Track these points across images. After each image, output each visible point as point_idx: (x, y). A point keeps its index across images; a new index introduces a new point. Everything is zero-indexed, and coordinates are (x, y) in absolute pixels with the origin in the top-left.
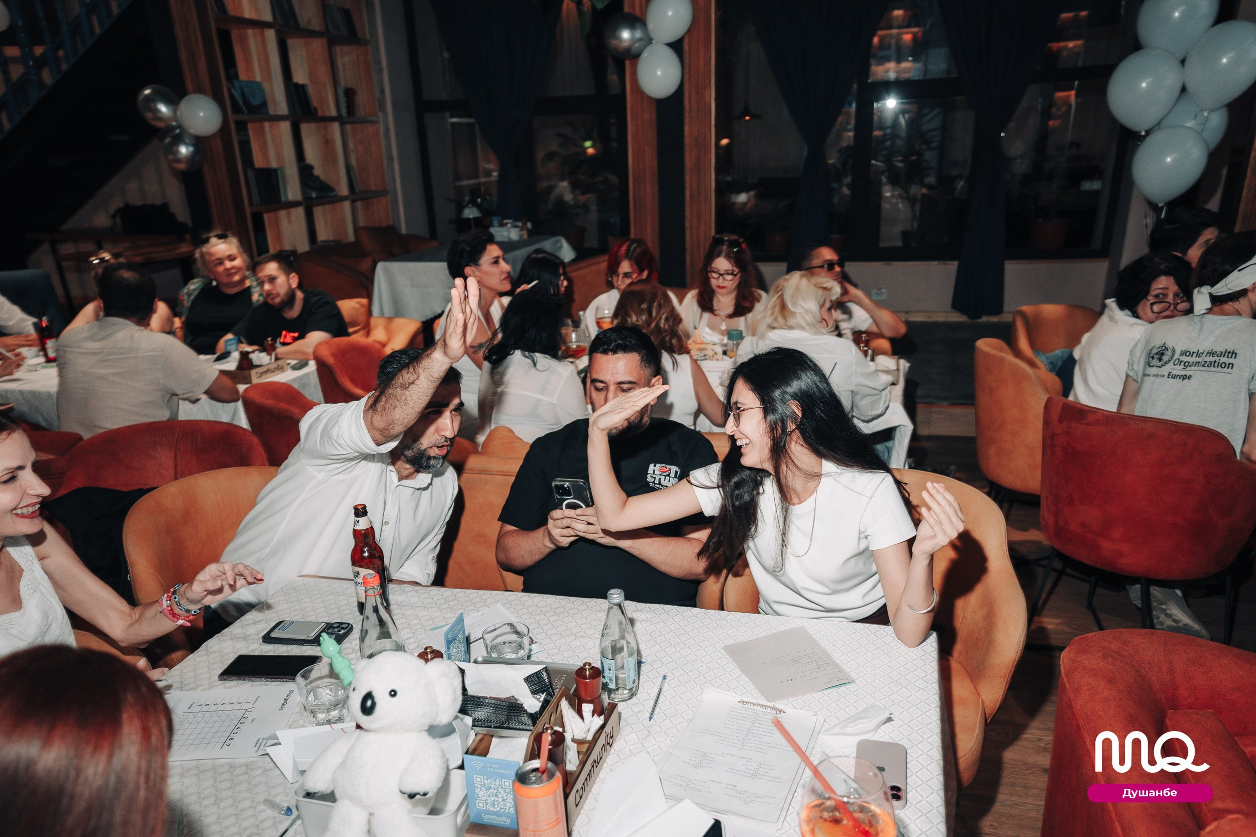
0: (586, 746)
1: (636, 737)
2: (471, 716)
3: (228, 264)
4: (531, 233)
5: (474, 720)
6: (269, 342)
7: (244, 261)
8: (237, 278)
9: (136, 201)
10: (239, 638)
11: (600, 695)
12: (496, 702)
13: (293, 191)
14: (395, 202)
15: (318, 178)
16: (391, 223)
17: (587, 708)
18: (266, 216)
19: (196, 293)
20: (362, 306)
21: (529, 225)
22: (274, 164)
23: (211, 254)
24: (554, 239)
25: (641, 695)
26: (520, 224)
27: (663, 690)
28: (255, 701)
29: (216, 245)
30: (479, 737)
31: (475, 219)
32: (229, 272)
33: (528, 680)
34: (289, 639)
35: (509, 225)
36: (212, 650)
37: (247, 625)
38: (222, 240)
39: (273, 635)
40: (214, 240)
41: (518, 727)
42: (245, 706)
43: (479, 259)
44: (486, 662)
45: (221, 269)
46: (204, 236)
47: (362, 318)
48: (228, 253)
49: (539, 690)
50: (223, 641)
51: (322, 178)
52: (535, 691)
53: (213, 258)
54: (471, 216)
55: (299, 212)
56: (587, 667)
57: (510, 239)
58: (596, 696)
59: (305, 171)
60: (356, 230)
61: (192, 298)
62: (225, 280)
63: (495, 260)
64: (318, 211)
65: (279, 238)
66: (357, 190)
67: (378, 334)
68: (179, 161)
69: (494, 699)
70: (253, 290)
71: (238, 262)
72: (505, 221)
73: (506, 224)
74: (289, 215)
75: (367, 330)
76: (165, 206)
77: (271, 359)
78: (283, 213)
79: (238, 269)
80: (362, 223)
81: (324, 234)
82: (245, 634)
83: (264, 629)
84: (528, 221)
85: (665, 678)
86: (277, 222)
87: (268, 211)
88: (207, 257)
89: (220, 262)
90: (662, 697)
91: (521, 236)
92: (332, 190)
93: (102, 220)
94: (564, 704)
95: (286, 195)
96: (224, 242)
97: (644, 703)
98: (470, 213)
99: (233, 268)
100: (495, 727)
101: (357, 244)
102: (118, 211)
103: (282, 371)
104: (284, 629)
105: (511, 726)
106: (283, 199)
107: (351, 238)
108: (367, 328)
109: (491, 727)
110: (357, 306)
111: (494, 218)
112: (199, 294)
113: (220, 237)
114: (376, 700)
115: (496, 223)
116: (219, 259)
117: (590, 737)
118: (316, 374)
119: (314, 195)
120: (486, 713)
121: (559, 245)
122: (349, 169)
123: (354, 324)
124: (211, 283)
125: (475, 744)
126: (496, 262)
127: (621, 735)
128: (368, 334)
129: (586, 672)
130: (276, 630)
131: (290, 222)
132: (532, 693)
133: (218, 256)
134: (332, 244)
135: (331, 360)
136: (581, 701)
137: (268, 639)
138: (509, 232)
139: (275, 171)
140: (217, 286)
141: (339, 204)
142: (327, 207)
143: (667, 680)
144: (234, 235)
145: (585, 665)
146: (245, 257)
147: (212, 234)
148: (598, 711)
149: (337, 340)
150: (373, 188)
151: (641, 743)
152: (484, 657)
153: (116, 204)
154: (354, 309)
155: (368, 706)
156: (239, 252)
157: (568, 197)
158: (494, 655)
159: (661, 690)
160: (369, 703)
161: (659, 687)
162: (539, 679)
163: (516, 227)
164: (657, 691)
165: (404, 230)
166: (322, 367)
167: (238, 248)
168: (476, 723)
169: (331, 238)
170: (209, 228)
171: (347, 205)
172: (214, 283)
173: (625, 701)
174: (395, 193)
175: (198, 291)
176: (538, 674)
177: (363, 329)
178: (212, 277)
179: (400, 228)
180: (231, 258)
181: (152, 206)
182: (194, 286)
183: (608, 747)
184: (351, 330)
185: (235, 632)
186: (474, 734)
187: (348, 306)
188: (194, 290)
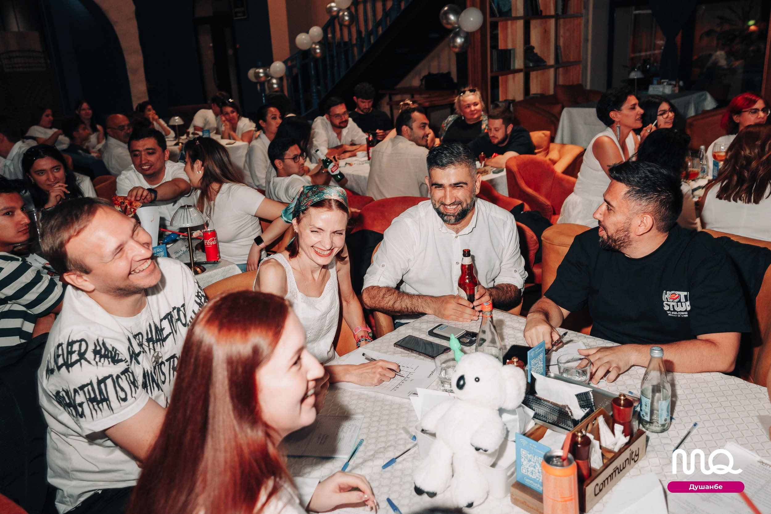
0: (612, 455)
1: (658, 461)
2: (534, 410)
3: (473, 108)
4: (681, 89)
5: (536, 414)
6: (482, 155)
7: (482, 106)
8: (476, 116)
9: (434, 71)
10: (417, 329)
11: (631, 421)
12: (553, 406)
13: (518, 63)
14: (585, 68)
15: (536, 54)
16: (580, 82)
17: (619, 428)
18: (500, 78)
19: (451, 123)
20: (546, 136)
21: (681, 83)
22: (510, 47)
23: (464, 101)
24: (701, 93)
25: (672, 431)
26: (674, 83)
27: (692, 434)
28: (416, 368)
29: (469, 96)
30: (537, 426)
31: (638, 79)
32: (473, 113)
33: (578, 396)
34: (441, 336)
35: (665, 84)
36: (401, 333)
37: (423, 322)
38: (472, 93)
39: (435, 331)
40: (468, 93)
41: (564, 426)
42: (410, 370)
43: (622, 106)
44: (556, 378)
45: (468, 110)
46: (463, 90)
47: (545, 144)
48: (474, 101)
49: (585, 405)
50: (408, 329)
51: (539, 54)
52: (583, 406)
53: (465, 104)
54: (636, 77)
55: (520, 77)
56: (622, 398)
57: (663, 93)
58: (628, 420)
59: (528, 50)
60: (556, 85)
61: (449, 126)
62: (469, 117)
63: (632, 106)
64: (533, 75)
65: (506, 92)
66: (560, 61)
67: (554, 154)
68: (455, 47)
69: (552, 403)
70: (483, 122)
71: (478, 107)
72: (662, 81)
73: (663, 83)
74: (514, 78)
75: (546, 152)
76: (449, 73)
77: (481, 165)
78: (510, 76)
79: (478, 111)
80: (561, 82)
81: (535, 89)
82: (420, 327)
83: (431, 327)
84: (680, 80)
85: (695, 425)
86: (506, 82)
87: (502, 75)
88: (462, 103)
89: (469, 106)
90: (688, 439)
91: (673, 91)
92: (544, 62)
93: (416, 82)
94: (601, 420)
95: (514, 65)
96: (473, 95)
97: (672, 439)
98: (635, 75)
99: (475, 110)
100: (549, 423)
101: (555, 96)
102: (425, 77)
103: (487, 174)
104: (441, 329)
105: (560, 425)
106: (512, 68)
107: (552, 92)
108: (547, 150)
109: (546, 422)
110: (543, 135)
111: (654, 78)
112: (453, 123)
113: (471, 91)
114: (466, 381)
115: (655, 82)
116: (468, 104)
117: (616, 450)
118: (506, 178)
119: (531, 65)
120: (544, 411)
121: (703, 97)
122: (557, 47)
123: (539, 147)
124: (462, 118)
125: (533, 430)
126: (633, 108)
127: (647, 457)
128: (547, 153)
129: (621, 401)
130: (437, 329)
131: (514, 82)
132: (580, 406)
133: (469, 102)
134: (539, 96)
135: (515, 169)
136: (615, 421)
137: (431, 333)
138: (664, 88)
139: (510, 51)
140: (464, 120)
141: (547, 70)
142: (539, 72)
143: (697, 427)
144: (479, 90)
145: (620, 395)
146: (483, 104)
147: (466, 89)
148: (628, 431)
149: (523, 156)
150: (572, 60)
151: (662, 467)
152: (555, 374)
153: (425, 73)
154: (540, 137)
155: (461, 383)
156: (480, 101)
157: (723, 63)
158: (565, 375)
159: (689, 433)
160: (462, 382)
161: (688, 430)
162: (586, 398)
163: (670, 84)
164: (686, 432)
165: (588, 87)
166: (510, 173)
167: (480, 98)
168: (536, 416)
169: (539, 92)
170: (465, 85)
171: (552, 71)
172: (463, 118)
173: (657, 433)
174: (587, 63)
175: (453, 121)
176: (586, 394)
177: (544, 150)
178: (462, 114)
179: (586, 86)
180: (475, 104)
181: (442, 74)
182: (451, 119)
183: (632, 462)
184: (536, 151)
185: (415, 325)
186: (534, 424)
187: (537, 136)
188: (451, 121)
